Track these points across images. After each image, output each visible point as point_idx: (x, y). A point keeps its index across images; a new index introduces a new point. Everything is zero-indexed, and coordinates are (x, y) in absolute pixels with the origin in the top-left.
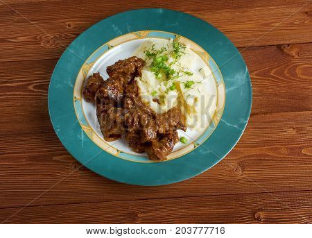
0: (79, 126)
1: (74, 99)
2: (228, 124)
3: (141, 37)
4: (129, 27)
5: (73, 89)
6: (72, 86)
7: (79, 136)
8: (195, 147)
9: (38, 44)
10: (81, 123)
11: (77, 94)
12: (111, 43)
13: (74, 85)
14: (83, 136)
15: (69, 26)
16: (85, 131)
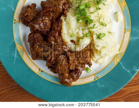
0: (14, 45)
1: (14, 21)
2: (124, 68)
6: (13, 9)
7: (13, 54)
8: (95, 79)
10: (16, 42)
11: (16, 17)
13: (15, 9)
14: (16, 54)
16: (19, 49)
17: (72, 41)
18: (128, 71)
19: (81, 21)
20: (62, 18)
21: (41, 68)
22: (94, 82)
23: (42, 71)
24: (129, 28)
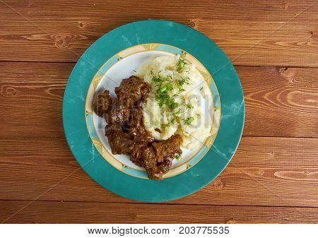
0: (90, 141)
1: (86, 114)
2: (219, 151)
3: (149, 50)
4: (138, 39)
5: (84, 103)
6: (83, 99)
7: (90, 151)
8: (187, 168)
9: (52, 44)
10: (92, 137)
11: (88, 108)
12: (121, 54)
13: (86, 98)
14: (93, 151)
15: (81, 25)
16: (96, 145)
17: (157, 130)
18: (224, 154)
19: (164, 106)
20: (142, 104)
21: (124, 163)
22: (187, 172)
23: (126, 167)
24: (218, 104)
